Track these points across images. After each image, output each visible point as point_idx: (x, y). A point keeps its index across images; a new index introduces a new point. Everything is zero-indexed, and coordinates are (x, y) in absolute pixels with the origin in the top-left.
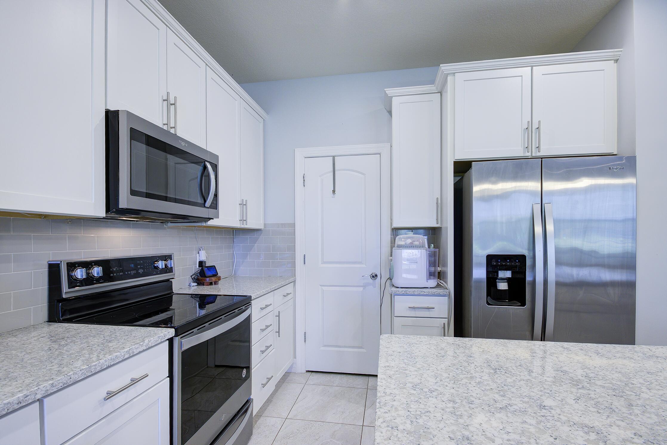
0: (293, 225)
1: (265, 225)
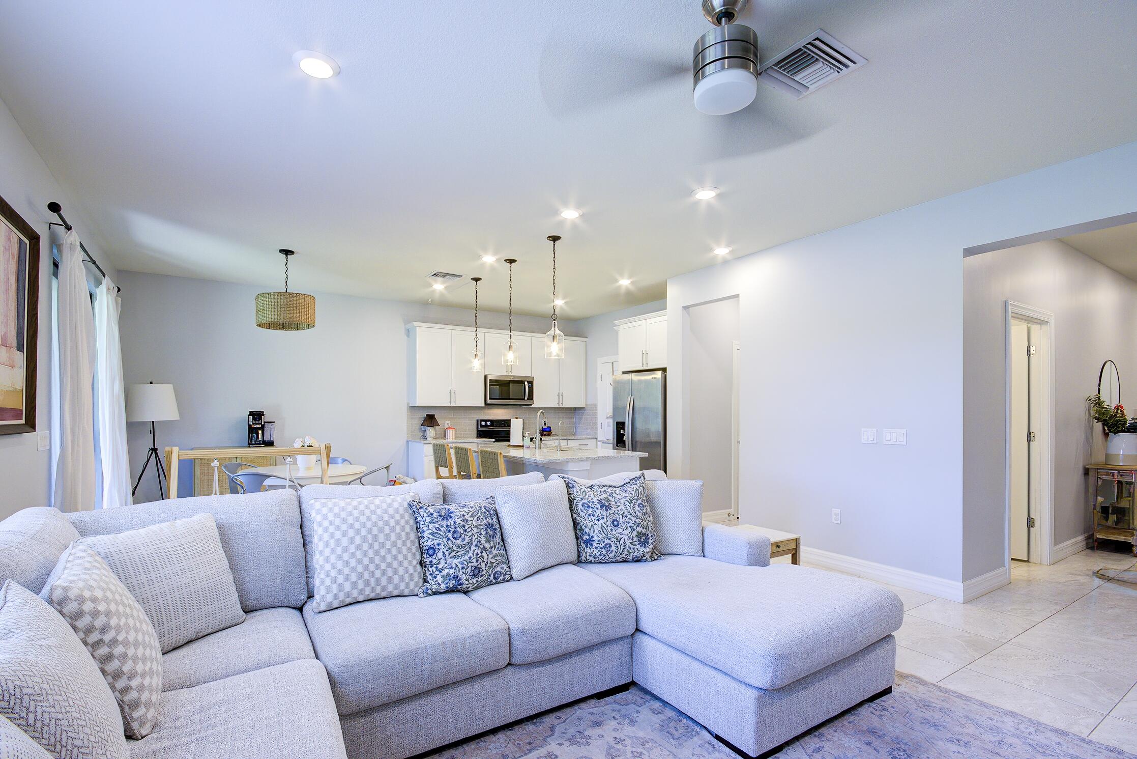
0: (596, 405)
1: (586, 405)
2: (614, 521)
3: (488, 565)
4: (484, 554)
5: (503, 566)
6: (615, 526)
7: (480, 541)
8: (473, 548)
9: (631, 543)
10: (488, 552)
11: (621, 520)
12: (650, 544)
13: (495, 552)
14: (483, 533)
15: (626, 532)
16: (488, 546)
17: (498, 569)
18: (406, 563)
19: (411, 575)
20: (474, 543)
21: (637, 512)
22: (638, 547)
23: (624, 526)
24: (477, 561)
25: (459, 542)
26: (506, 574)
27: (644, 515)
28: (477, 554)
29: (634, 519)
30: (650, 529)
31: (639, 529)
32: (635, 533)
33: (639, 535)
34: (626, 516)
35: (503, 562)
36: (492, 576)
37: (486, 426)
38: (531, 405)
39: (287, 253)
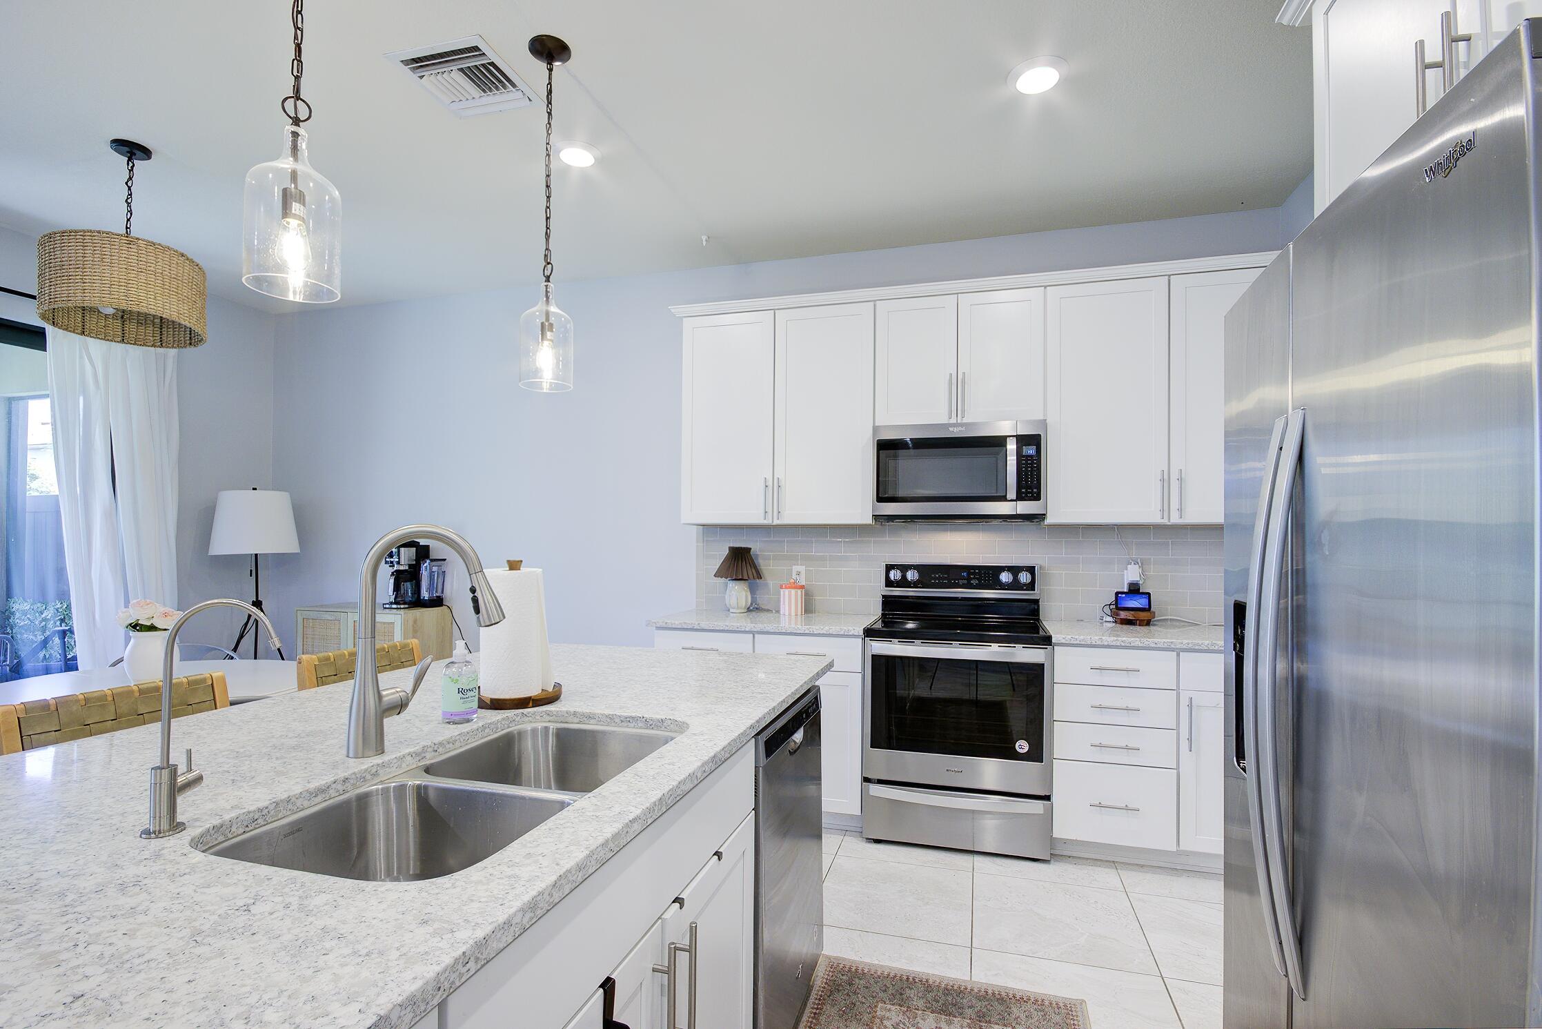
37: (903, 583)
38: (1042, 517)
39: (133, 150)
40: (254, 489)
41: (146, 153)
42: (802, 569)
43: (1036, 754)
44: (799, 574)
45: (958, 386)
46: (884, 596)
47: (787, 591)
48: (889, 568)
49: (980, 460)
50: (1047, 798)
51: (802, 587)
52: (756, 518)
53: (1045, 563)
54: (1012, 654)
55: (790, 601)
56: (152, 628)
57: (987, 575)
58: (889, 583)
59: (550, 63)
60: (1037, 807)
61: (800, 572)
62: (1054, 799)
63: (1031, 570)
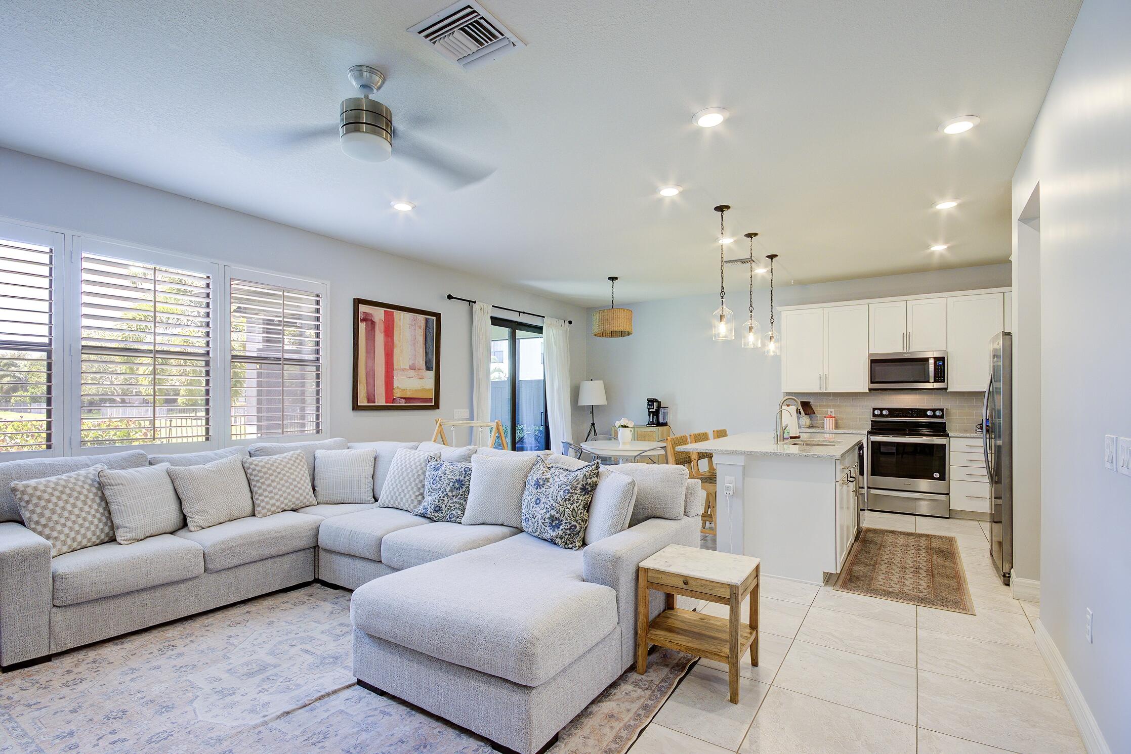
2: (538, 499)
3: (448, 507)
4: (445, 499)
5: (458, 511)
6: (537, 504)
7: (446, 490)
8: (440, 492)
9: (543, 523)
10: (449, 499)
11: (543, 500)
12: (560, 529)
13: (455, 500)
14: (451, 484)
15: (542, 512)
16: (450, 494)
17: (454, 512)
18: (411, 493)
19: (412, 500)
20: (442, 490)
21: (559, 497)
22: (548, 528)
23: (543, 506)
24: (439, 502)
25: (434, 486)
26: (458, 517)
27: (565, 501)
28: (440, 497)
29: (552, 502)
30: (566, 515)
31: (553, 513)
32: (548, 515)
33: (552, 518)
34: (548, 498)
35: (459, 508)
36: (449, 515)
37: (881, 415)
38: (946, 389)
39: (613, 279)
40: (592, 380)
41: (616, 278)
42: (833, 410)
43: (942, 478)
44: (831, 412)
45: (907, 337)
46: (872, 421)
47: (828, 419)
48: (874, 409)
49: (917, 367)
50: (948, 494)
51: (834, 417)
52: (816, 389)
53: (949, 408)
54: (933, 441)
55: (829, 424)
56: (628, 427)
57: (922, 413)
58: (874, 415)
59: (772, 259)
60: (943, 497)
61: (831, 411)
62: (950, 494)
63: (942, 410)
